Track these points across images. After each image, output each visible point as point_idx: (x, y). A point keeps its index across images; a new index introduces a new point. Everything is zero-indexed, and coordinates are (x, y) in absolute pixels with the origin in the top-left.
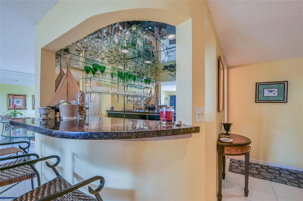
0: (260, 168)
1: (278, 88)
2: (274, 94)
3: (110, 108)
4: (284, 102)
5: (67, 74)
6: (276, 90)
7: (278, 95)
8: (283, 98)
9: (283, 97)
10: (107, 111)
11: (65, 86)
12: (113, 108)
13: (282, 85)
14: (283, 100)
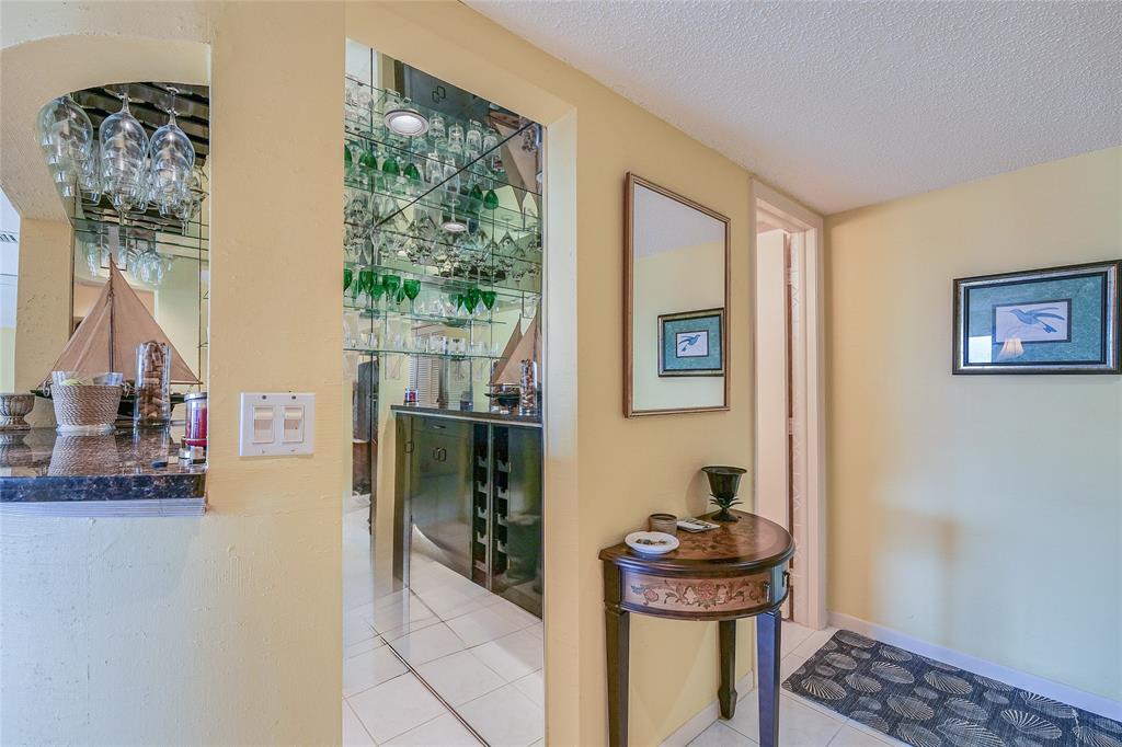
0: (965, 697)
1: (1069, 301)
2: (1049, 329)
3: (404, 398)
4: (1102, 367)
5: (112, 289)
6: (1062, 309)
7: (1069, 336)
8: (1098, 350)
9: (1098, 342)
10: (392, 407)
11: (101, 328)
12: (413, 395)
13: (1093, 284)
14: (1098, 358)
